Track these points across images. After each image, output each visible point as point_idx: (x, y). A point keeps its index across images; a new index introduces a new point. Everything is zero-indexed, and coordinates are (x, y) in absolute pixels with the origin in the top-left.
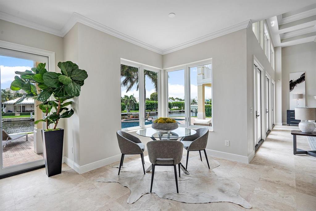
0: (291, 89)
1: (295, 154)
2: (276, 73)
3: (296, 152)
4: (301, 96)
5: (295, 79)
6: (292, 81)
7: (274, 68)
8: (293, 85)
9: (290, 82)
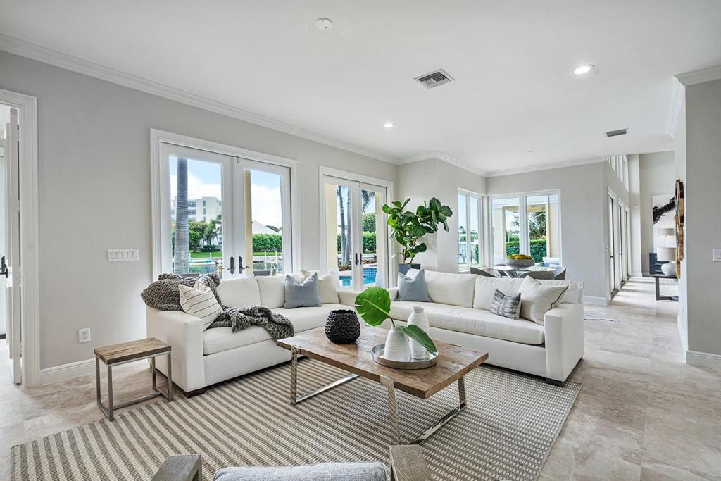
0: (655, 220)
1: (657, 300)
2: (630, 194)
3: (659, 298)
4: (670, 232)
5: (661, 205)
6: (656, 207)
7: (628, 189)
8: (657, 213)
9: (654, 209)
